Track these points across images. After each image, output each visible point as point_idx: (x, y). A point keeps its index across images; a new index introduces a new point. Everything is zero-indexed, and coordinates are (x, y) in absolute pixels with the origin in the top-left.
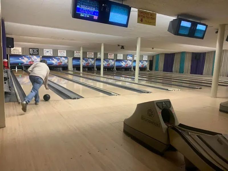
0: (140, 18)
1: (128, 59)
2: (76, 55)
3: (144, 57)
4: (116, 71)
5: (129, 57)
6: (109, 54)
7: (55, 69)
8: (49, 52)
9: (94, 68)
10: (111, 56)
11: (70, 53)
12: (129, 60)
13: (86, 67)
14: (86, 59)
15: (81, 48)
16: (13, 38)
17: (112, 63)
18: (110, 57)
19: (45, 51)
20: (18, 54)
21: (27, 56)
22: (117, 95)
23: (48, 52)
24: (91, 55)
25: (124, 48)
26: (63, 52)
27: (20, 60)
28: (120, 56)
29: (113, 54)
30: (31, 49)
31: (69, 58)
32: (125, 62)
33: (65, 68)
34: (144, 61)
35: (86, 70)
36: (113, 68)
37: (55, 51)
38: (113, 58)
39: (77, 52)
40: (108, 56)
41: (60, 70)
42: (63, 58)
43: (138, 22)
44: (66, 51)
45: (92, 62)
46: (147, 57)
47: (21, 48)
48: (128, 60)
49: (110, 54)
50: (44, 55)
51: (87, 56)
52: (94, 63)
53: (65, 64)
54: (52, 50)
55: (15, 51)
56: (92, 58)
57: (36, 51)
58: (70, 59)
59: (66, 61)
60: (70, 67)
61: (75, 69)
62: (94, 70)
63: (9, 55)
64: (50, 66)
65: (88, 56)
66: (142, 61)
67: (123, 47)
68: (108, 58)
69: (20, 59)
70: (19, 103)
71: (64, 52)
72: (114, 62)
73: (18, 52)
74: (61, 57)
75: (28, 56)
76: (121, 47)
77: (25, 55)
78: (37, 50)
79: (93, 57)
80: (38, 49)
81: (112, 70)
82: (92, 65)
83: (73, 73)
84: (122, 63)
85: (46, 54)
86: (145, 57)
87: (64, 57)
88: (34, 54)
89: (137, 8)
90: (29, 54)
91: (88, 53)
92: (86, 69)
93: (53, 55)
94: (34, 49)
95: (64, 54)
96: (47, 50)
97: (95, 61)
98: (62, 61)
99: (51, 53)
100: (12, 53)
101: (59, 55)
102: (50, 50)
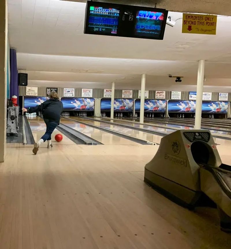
0: (187, 26)
1: (190, 98)
2: (106, 95)
3: (221, 96)
4: (169, 118)
5: (192, 95)
6: (156, 92)
7: (78, 114)
8: (70, 92)
9: (132, 113)
10: (161, 95)
11: (98, 92)
12: (193, 101)
13: (120, 113)
14: (120, 100)
15: (113, 85)
16: (27, 74)
17: (162, 105)
18: (158, 96)
19: (66, 90)
20: (33, 95)
21: (44, 98)
22: (155, 144)
24: (128, 94)
25: (181, 81)
26: (88, 92)
27: (36, 102)
28: (177, 95)
29: (164, 92)
30: (49, 88)
31: (95, 99)
32: (185, 103)
33: (90, 113)
34: (221, 101)
35: (120, 116)
36: (164, 113)
37: (78, 91)
38: (164, 98)
39: (108, 90)
40: (156, 94)
41: (83, 116)
43: (183, 32)
44: (93, 89)
45: (129, 104)
46: (227, 95)
47: (37, 88)
48: (190, 101)
49: (159, 92)
50: (64, 96)
51: (123, 95)
52: (133, 106)
53: (91, 108)
54: (74, 89)
55: (30, 92)
56: (129, 99)
58: (98, 101)
59: (92, 103)
60: (97, 112)
61: (104, 115)
62: (132, 116)
63: (23, 97)
64: (71, 110)
65: (123, 97)
66: (217, 102)
67: (179, 79)
68: (156, 98)
70: (24, 144)
71: (90, 91)
72: (165, 104)
73: (34, 92)
74: (86, 98)
76: (175, 79)
77: (41, 96)
78: (56, 89)
79: (131, 97)
81: (163, 116)
82: (130, 108)
83: (101, 120)
84: (181, 105)
85: (67, 94)
86: (224, 96)
87: (89, 98)
89: (182, 12)
90: (46, 95)
91: (123, 91)
92: (120, 114)
93: (75, 96)
94: (52, 89)
95: (90, 94)
96: (69, 90)
97: (134, 103)
98: (87, 103)
99: (72, 93)
100: (27, 95)
101: (83, 95)
102: (71, 89)
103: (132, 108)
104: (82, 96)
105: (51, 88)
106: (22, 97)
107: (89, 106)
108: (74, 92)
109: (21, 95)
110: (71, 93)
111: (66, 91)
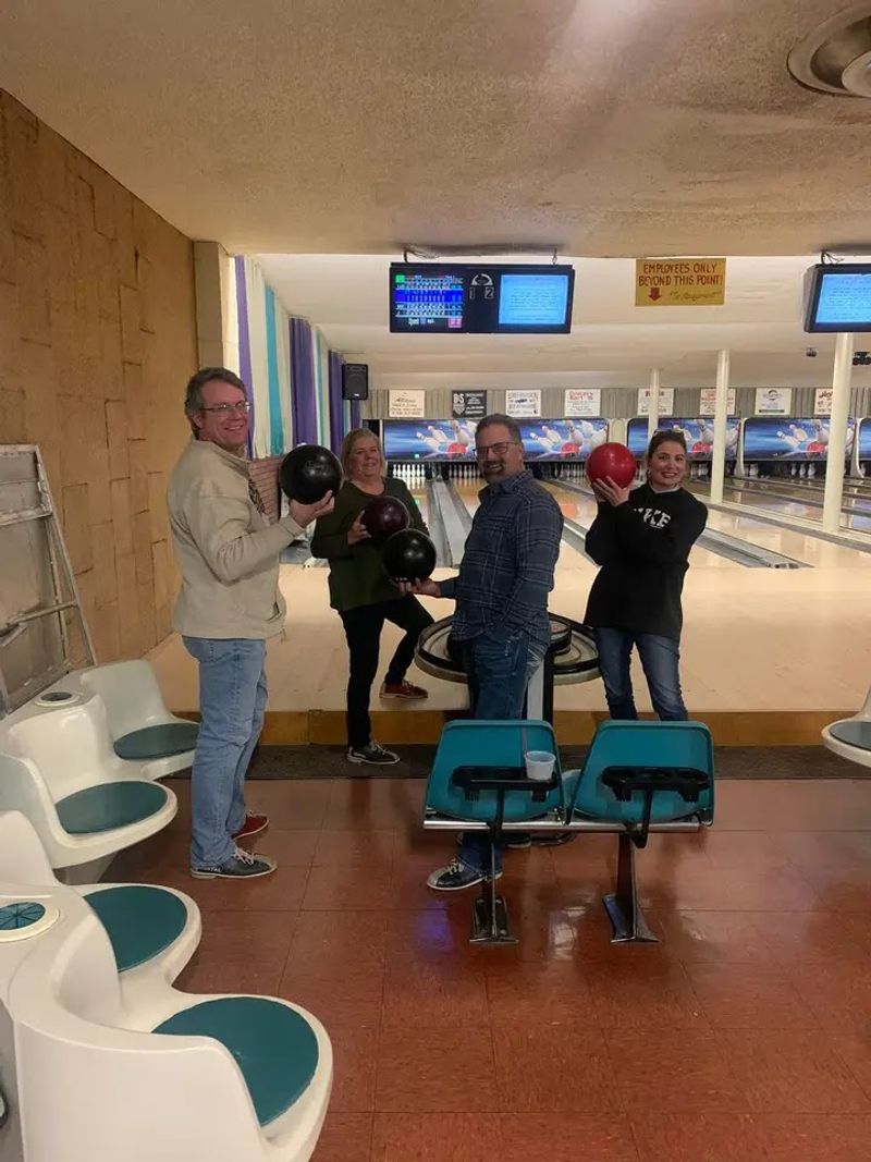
0: (648, 289)
2: (645, 407)
6: (819, 392)
8: (527, 403)
11: (620, 399)
14: (695, 422)
15: (655, 375)
16: (366, 366)
18: (825, 406)
19: (512, 396)
20: (411, 416)
21: (445, 423)
23: (523, 401)
26: (585, 398)
27: (420, 439)
30: (459, 393)
31: (610, 422)
37: (553, 397)
40: (817, 400)
42: (584, 423)
44: (599, 391)
47: (423, 392)
49: (829, 391)
51: (701, 407)
54: (539, 392)
55: (402, 408)
57: (478, 401)
58: (619, 427)
59: (599, 436)
63: (381, 422)
64: (531, 460)
68: (816, 413)
69: (419, 435)
71: (590, 398)
72: (851, 432)
73: (413, 408)
74: (577, 420)
75: (449, 423)
77: (435, 418)
78: (481, 395)
79: (731, 411)
80: (485, 392)
85: (516, 410)
87: (588, 419)
88: (468, 412)
89: (633, 257)
90: (450, 413)
91: (704, 393)
93: (543, 414)
94: (468, 395)
95: (591, 406)
96: (521, 395)
97: (739, 431)
98: (582, 436)
99: (534, 406)
100: (391, 415)
101: (569, 411)
102: (532, 391)
103: (734, 448)
104: (566, 415)
105: (464, 392)
106: (378, 421)
107: (588, 445)
108: (539, 400)
109: (375, 418)
110: (529, 407)
111: (514, 399)
